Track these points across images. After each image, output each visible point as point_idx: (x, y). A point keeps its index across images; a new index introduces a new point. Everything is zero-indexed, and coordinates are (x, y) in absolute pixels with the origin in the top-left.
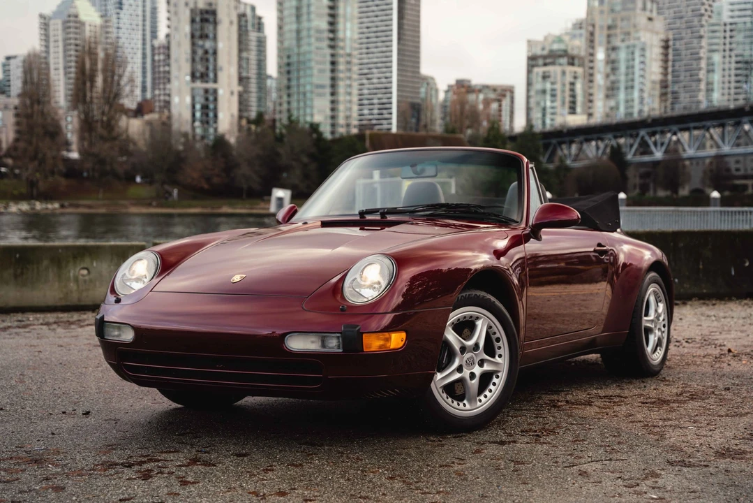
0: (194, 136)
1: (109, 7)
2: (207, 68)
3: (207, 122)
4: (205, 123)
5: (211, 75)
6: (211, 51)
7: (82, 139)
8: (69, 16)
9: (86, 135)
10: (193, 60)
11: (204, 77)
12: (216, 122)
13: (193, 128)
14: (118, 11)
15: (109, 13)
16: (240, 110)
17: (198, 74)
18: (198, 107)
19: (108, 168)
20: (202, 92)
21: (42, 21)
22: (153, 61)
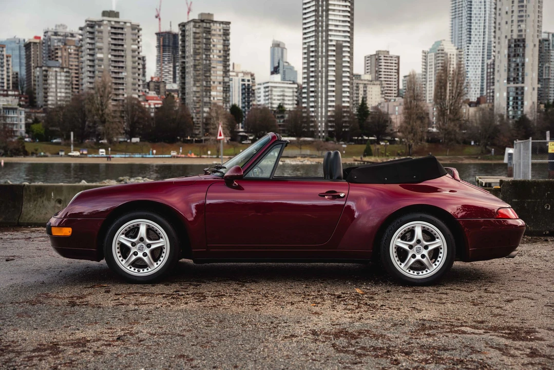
0: (508, 117)
1: (463, 43)
2: (518, 75)
3: (517, 108)
4: (515, 108)
5: (520, 79)
6: (520, 64)
7: (438, 120)
8: (439, 50)
9: (441, 118)
10: (509, 70)
11: (515, 80)
12: (522, 107)
13: (508, 112)
14: (468, 45)
15: (463, 47)
16: (539, 99)
17: (512, 79)
18: (511, 98)
19: (453, 136)
20: (514, 89)
21: (424, 54)
22: (487, 73)
